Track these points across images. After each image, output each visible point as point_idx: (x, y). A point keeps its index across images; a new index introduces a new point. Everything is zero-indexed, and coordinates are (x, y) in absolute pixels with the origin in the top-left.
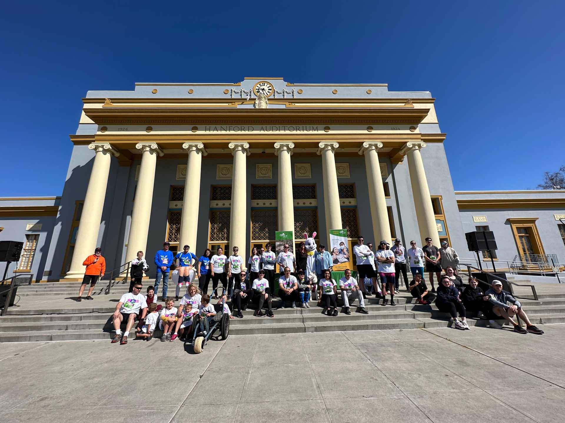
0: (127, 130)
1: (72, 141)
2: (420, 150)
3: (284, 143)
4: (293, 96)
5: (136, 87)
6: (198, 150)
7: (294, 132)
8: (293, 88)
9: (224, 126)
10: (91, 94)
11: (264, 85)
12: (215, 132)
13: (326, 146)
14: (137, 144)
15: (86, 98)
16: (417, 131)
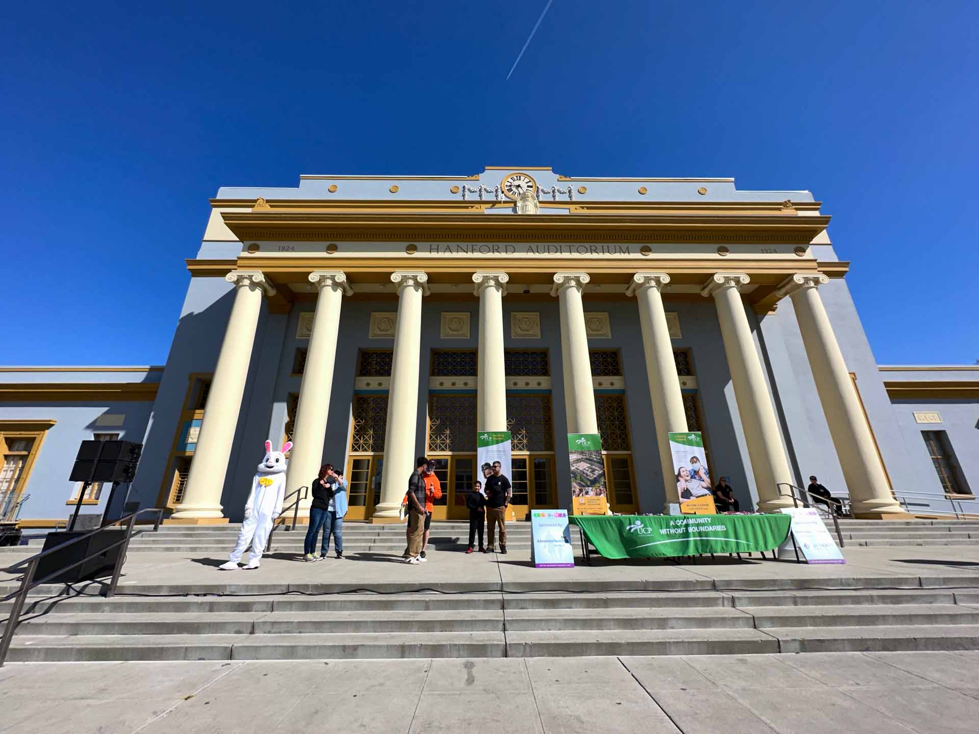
0: (293, 250)
1: (189, 269)
2: (817, 289)
3: (572, 273)
4: (570, 197)
5: (301, 181)
6: (417, 285)
7: (588, 256)
8: (570, 184)
9: (463, 245)
10: (224, 193)
11: (520, 180)
12: (447, 255)
13: (648, 279)
14: (310, 273)
15: (218, 197)
16: (809, 254)
